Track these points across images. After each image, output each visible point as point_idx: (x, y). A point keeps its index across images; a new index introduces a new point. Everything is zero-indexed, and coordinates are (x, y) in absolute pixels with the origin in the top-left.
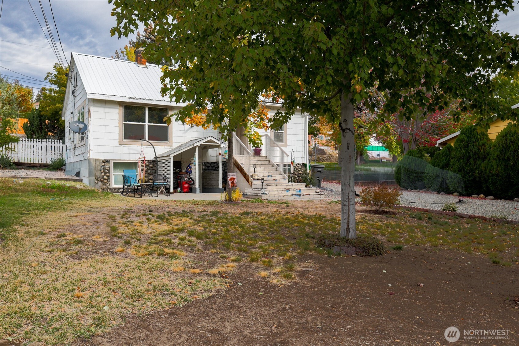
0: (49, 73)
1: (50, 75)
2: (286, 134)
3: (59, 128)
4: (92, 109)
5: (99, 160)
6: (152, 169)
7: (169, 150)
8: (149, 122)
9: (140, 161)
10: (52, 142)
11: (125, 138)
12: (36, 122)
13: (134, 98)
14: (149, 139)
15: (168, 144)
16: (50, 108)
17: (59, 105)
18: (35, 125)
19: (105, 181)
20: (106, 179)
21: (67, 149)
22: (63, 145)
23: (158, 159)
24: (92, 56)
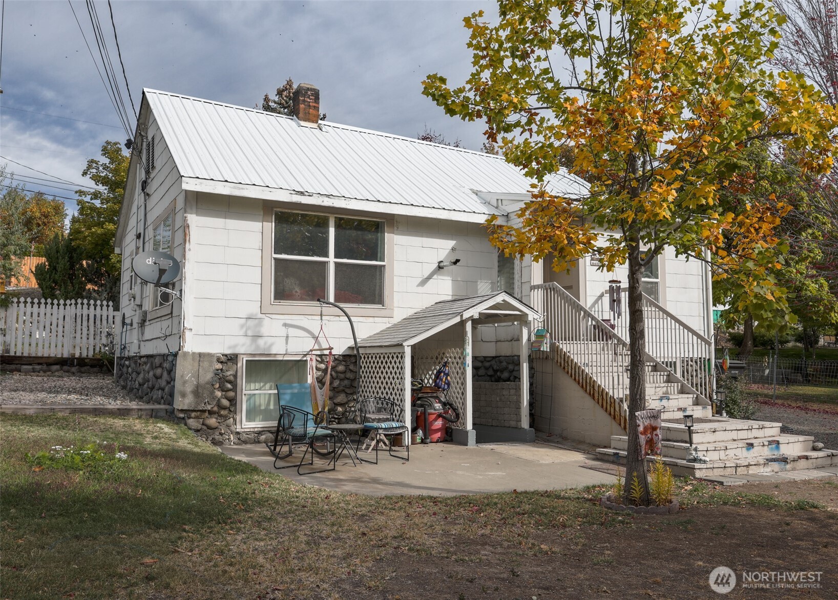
0: (92, 161)
1: (94, 165)
2: (665, 287)
3: (109, 275)
4: (193, 220)
5: (210, 355)
6: (342, 376)
7: (383, 327)
8: (336, 257)
9: (314, 358)
10: (89, 305)
11: (276, 298)
12: (63, 263)
13: (302, 193)
14: (338, 299)
15: (383, 313)
16: (92, 233)
17: (111, 226)
18: (59, 270)
19: (222, 412)
20: (224, 408)
21: (124, 323)
22: (116, 313)
23: (361, 351)
24: (192, 98)
